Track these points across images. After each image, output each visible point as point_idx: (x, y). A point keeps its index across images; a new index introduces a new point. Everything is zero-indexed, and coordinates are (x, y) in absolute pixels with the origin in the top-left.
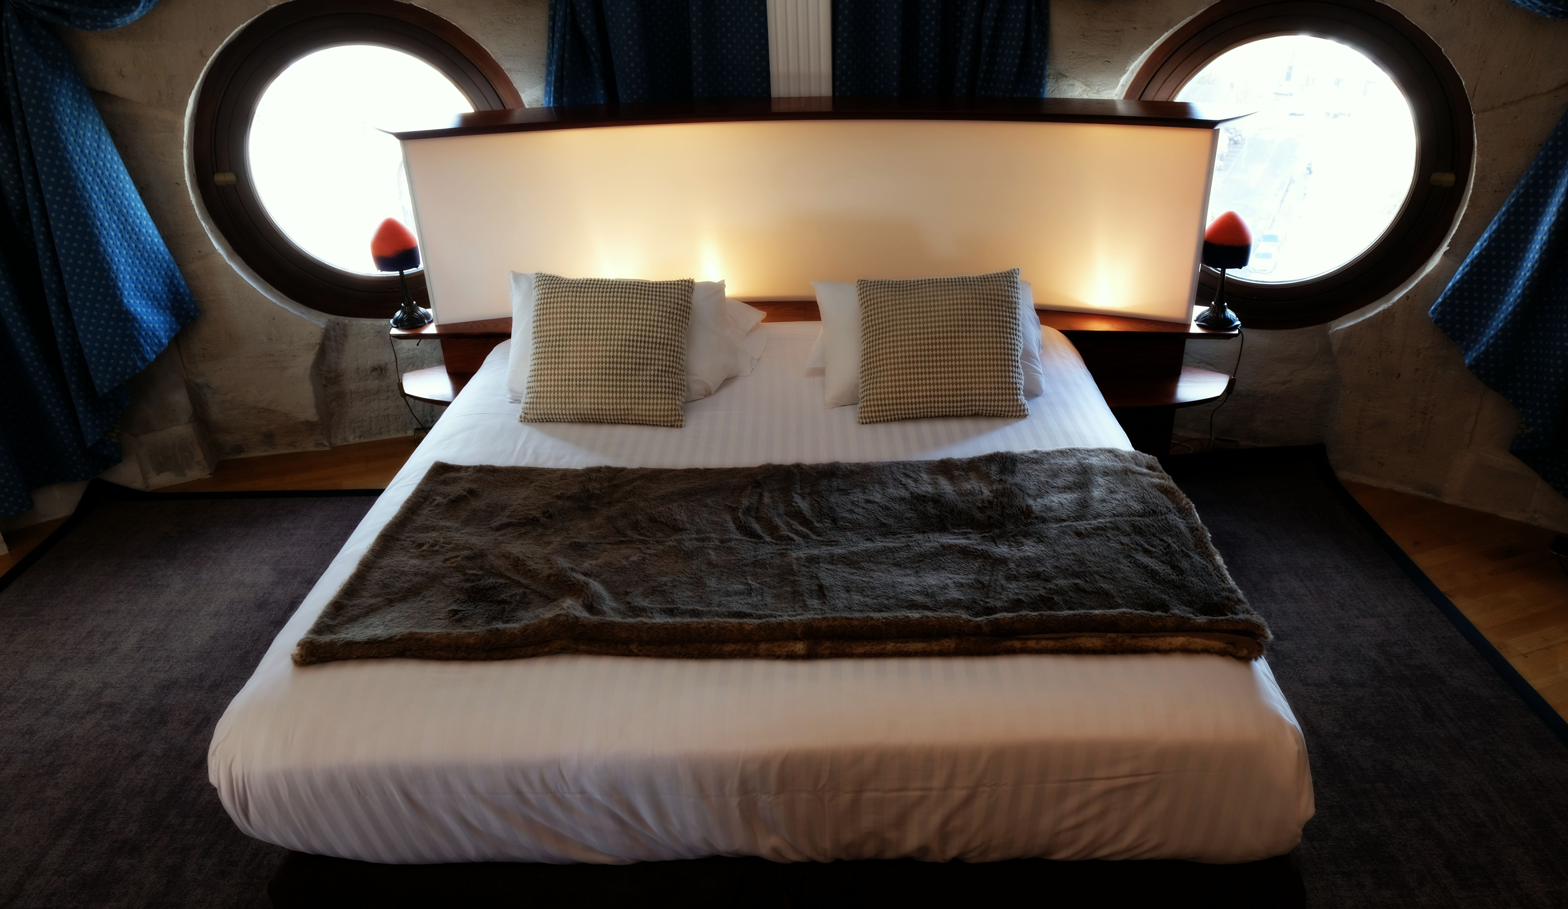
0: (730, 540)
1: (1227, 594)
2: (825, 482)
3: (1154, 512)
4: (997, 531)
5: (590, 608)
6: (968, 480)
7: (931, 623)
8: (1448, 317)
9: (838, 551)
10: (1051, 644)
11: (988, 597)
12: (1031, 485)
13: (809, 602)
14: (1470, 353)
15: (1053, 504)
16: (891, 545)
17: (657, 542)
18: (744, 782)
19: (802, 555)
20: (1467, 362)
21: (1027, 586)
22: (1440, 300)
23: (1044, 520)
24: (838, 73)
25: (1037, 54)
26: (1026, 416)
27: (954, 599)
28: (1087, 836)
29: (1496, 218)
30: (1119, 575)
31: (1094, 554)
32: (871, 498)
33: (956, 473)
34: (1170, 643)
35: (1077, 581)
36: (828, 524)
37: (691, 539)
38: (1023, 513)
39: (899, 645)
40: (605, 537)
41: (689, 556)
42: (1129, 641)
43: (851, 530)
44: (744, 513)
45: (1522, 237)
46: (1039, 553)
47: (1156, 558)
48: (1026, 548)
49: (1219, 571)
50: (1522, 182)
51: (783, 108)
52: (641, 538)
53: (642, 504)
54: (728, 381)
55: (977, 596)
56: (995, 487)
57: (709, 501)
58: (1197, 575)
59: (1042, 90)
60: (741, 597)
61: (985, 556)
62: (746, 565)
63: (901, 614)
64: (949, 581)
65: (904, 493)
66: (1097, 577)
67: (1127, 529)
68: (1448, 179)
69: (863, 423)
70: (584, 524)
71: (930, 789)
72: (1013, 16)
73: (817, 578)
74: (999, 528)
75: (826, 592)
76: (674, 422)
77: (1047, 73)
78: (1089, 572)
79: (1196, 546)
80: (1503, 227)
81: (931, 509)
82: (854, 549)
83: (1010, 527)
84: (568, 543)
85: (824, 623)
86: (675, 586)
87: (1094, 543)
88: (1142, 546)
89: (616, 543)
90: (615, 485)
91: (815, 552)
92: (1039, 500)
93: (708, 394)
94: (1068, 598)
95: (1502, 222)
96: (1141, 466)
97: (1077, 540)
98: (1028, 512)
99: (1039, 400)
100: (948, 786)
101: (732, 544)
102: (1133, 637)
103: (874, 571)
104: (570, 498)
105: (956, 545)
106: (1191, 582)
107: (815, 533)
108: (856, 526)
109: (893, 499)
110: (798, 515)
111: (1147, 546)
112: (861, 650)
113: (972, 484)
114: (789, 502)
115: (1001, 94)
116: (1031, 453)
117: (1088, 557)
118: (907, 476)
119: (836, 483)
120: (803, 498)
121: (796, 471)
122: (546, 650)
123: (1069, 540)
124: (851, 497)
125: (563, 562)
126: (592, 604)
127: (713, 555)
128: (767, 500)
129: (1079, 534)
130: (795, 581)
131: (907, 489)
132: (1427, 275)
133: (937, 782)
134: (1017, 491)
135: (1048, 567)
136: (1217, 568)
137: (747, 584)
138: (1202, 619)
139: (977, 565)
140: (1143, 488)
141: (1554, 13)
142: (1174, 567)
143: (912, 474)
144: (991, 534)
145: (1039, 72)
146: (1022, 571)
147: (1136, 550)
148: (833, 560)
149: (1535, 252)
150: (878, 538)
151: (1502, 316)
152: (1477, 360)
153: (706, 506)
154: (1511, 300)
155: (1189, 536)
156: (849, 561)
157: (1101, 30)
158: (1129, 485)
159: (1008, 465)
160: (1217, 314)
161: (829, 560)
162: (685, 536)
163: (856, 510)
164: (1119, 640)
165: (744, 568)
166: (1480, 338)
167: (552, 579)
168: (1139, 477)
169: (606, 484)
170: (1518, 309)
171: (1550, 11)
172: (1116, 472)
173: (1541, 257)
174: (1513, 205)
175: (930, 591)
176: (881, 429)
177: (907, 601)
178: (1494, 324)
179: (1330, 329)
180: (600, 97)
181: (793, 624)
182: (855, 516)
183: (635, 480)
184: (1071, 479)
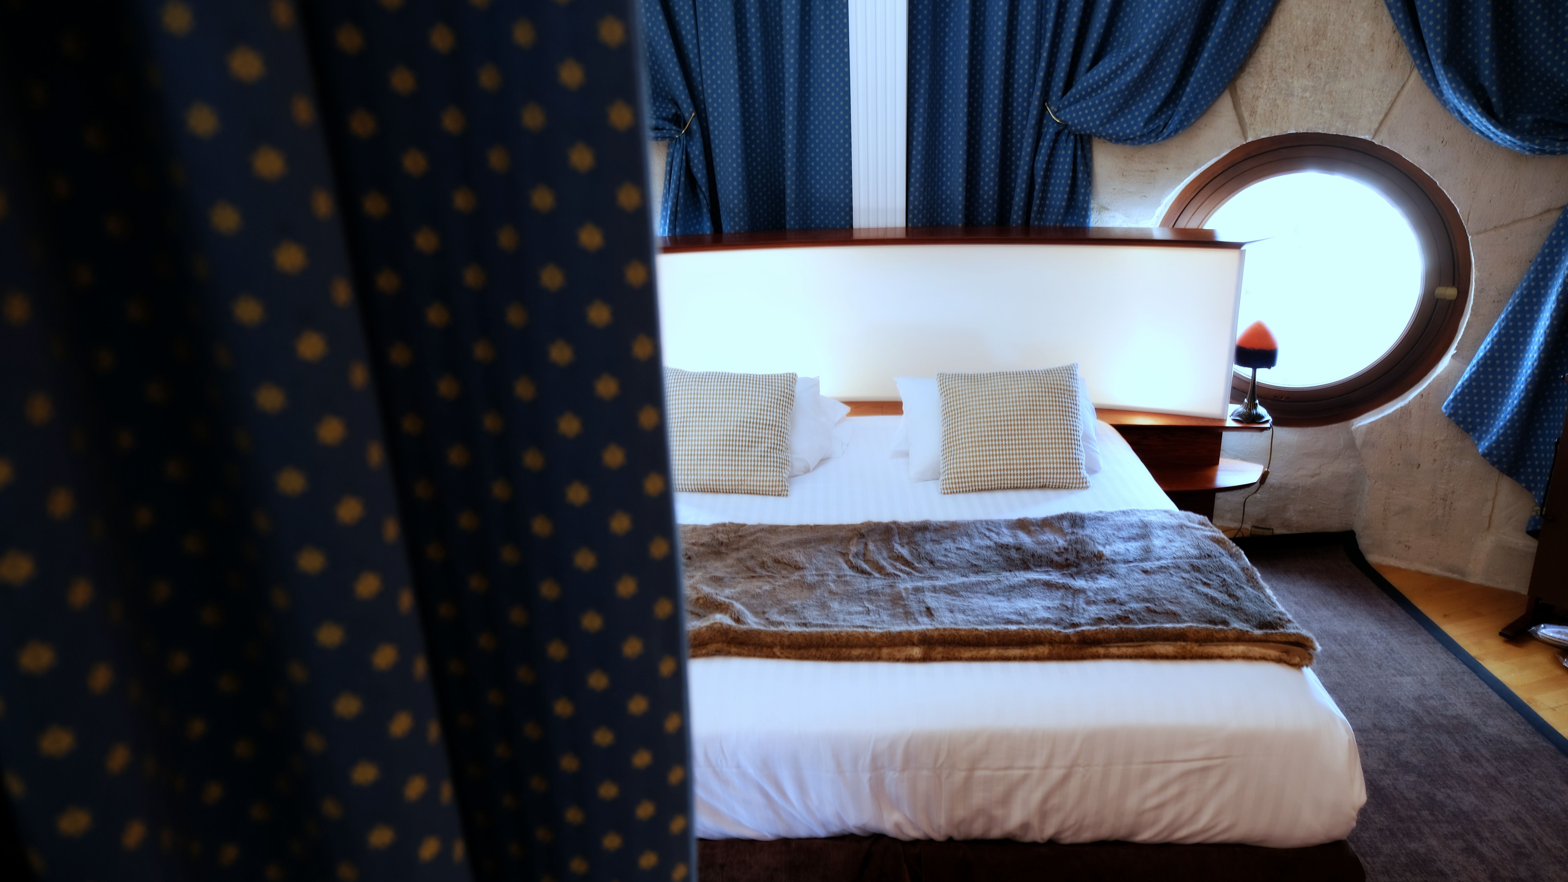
0: (845, 576)
1: (1279, 615)
2: (920, 534)
3: (1209, 556)
4: (1075, 569)
5: (738, 620)
6: (1044, 533)
7: (1027, 634)
8: (1460, 412)
9: (938, 583)
10: (1130, 651)
11: (1072, 616)
12: (1099, 536)
13: (920, 619)
14: (1482, 443)
15: (1120, 550)
16: (984, 580)
17: (783, 577)
18: (874, 759)
19: (909, 587)
20: (1480, 450)
21: (1105, 609)
22: (1451, 397)
23: (1114, 562)
24: (911, 207)
25: (1083, 191)
26: (1088, 487)
27: (1044, 618)
28: (1168, 816)
29: (1496, 324)
30: (1184, 601)
31: (1160, 585)
32: (961, 546)
33: (1032, 528)
34: (1232, 651)
35: (1148, 605)
36: (927, 565)
37: (812, 575)
38: (1095, 556)
39: (1000, 651)
40: (738, 573)
41: (811, 587)
42: (1196, 648)
43: (947, 569)
44: (854, 557)
45: (1521, 339)
46: (1113, 585)
47: (1214, 588)
48: (1100, 581)
49: (1270, 600)
50: (1517, 293)
51: (863, 236)
52: (768, 574)
53: (765, 550)
54: (823, 461)
55: (1064, 615)
56: (1068, 538)
57: (823, 548)
58: (1251, 601)
59: (1088, 221)
60: (862, 616)
61: (1066, 587)
62: (861, 594)
63: (1001, 627)
64: (1038, 606)
65: (989, 543)
66: (1165, 602)
67: (1187, 568)
68: (1451, 292)
69: (944, 493)
70: (718, 564)
71: (1032, 768)
72: (1062, 159)
73: (924, 602)
74: (1076, 567)
75: (933, 612)
76: (780, 491)
77: (1092, 206)
78: (1158, 598)
79: (1248, 581)
80: (1503, 332)
81: (1014, 554)
82: (953, 582)
83: (1085, 566)
84: (708, 576)
85: (936, 633)
86: (804, 608)
87: (1159, 578)
88: (1201, 580)
89: (748, 578)
90: (740, 536)
91: (920, 584)
92: (1107, 547)
93: (807, 471)
94: (1141, 617)
95: (1502, 327)
96: (1194, 522)
97: (1144, 575)
98: (1100, 556)
99: (1098, 475)
100: (1047, 767)
101: (848, 578)
102: (1200, 645)
103: (972, 598)
104: (702, 545)
105: (1040, 580)
106: (1247, 606)
107: (917, 571)
108: (951, 567)
109: (981, 547)
110: (900, 558)
111: (1205, 580)
112: (968, 654)
113: (1048, 536)
114: (891, 550)
115: (1052, 224)
116: (1097, 513)
117: (1154, 587)
118: (990, 530)
119: (928, 535)
120: (903, 546)
121: (893, 526)
122: (704, 651)
123: (1137, 576)
124: (944, 545)
125: (707, 590)
126: (738, 618)
127: (832, 586)
128: (871, 546)
129: (1145, 572)
130: (905, 605)
131: (991, 540)
132: (1438, 376)
133: (1038, 762)
134: (1088, 540)
135: (1122, 595)
136: (1268, 598)
137: (865, 607)
138: (1258, 632)
139: (1060, 594)
140: (1197, 538)
141: (1532, 151)
142: (1230, 595)
143: (994, 529)
144: (1069, 572)
145: (1085, 205)
146: (1099, 598)
147: (1196, 583)
148: (935, 590)
149: (1533, 352)
150: (971, 575)
151: (1509, 409)
152: (1490, 449)
153: (821, 551)
154: (1516, 394)
155: (1241, 573)
156: (949, 590)
157: (1138, 171)
158: (1185, 536)
159: (1078, 521)
160: (1250, 410)
161: (933, 590)
162: (807, 573)
163: (950, 555)
164: (1189, 647)
165: (860, 596)
166: (1490, 429)
167: (701, 601)
168: (1194, 531)
169: (732, 535)
170: (1523, 402)
171: (1528, 148)
172: (1172, 527)
173: (1539, 356)
174: (1511, 312)
175: (1022, 612)
176: (961, 497)
177: (1004, 619)
178: (1503, 416)
179: (1352, 425)
180: (707, 227)
181: (910, 633)
182: (949, 559)
183: (755, 532)
184: (1134, 532)
